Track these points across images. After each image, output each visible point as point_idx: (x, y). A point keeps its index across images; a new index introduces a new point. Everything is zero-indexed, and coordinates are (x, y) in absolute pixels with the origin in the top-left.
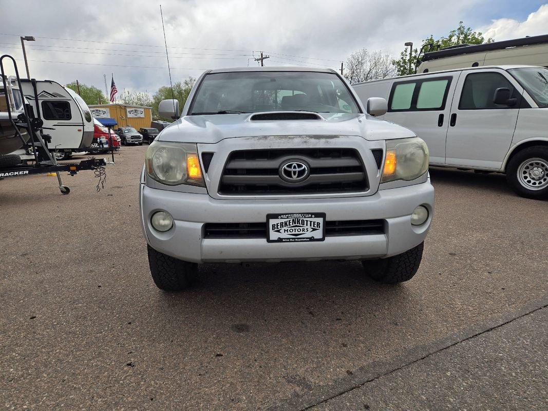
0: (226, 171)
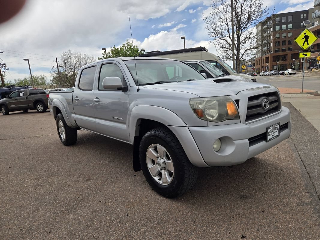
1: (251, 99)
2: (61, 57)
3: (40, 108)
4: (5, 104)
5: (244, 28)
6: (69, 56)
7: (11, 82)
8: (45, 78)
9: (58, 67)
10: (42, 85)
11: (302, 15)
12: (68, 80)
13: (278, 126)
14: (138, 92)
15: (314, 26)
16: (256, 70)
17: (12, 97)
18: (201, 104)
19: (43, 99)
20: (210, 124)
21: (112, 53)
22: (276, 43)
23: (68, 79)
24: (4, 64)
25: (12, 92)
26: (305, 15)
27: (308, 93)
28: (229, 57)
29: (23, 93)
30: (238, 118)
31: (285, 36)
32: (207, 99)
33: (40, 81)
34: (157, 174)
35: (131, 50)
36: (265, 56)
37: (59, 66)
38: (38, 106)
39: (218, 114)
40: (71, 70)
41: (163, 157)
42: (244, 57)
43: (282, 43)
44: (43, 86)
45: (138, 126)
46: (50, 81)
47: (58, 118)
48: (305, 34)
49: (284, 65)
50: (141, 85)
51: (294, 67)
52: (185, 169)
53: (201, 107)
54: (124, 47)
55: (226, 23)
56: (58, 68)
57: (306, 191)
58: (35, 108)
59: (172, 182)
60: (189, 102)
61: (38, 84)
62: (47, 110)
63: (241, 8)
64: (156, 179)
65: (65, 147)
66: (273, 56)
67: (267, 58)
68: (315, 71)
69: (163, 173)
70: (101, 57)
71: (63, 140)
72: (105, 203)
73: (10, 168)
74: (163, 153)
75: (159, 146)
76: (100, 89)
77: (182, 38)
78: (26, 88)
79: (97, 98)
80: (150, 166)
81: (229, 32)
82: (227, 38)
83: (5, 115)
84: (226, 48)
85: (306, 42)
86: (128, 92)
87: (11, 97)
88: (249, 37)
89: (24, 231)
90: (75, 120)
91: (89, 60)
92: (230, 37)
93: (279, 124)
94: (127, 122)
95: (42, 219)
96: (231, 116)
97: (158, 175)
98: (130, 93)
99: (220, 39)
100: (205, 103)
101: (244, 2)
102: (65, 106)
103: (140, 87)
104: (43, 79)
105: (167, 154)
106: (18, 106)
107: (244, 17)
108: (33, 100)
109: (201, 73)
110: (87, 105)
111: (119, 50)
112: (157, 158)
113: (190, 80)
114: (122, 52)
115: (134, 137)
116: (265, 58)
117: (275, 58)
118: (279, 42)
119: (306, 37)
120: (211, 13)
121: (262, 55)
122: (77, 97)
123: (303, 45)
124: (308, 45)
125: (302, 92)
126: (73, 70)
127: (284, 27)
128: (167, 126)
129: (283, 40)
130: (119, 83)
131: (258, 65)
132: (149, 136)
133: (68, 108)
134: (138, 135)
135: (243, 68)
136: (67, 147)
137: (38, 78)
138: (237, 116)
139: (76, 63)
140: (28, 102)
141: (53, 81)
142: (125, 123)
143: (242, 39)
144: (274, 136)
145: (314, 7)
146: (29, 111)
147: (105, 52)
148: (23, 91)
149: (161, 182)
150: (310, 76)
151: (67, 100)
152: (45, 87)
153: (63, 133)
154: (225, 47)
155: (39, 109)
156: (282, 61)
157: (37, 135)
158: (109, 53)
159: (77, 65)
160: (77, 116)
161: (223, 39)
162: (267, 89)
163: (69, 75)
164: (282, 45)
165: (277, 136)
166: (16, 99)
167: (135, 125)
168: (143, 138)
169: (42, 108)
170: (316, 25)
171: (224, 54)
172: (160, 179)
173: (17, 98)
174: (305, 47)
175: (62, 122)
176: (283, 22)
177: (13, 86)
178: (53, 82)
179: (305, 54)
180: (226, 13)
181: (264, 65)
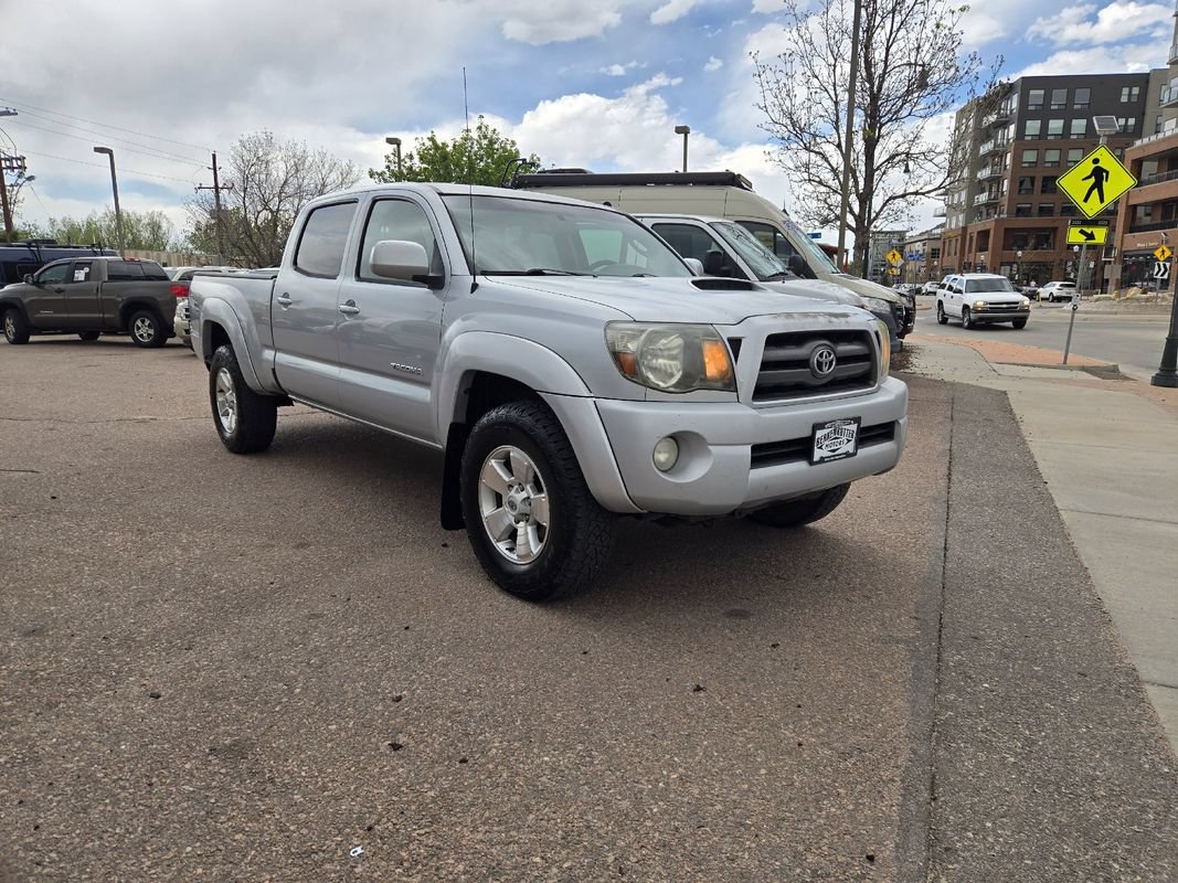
0: (765, 365)
1: (774, 341)
2: (232, 153)
3: (144, 329)
4: (17, 303)
5: (890, 120)
6: (261, 154)
7: (36, 228)
8: (164, 226)
9: (216, 187)
10: (150, 248)
11: (1125, 91)
12: (251, 240)
13: (854, 427)
14: (472, 292)
15: (1161, 136)
16: (938, 273)
17: (44, 282)
18: (633, 337)
19: (159, 299)
20: (652, 394)
21: (421, 159)
22: (1022, 183)
23: (250, 237)
24: (17, 159)
25: (46, 267)
26: (1136, 91)
27: (1083, 369)
28: (832, 216)
29: (87, 270)
30: (733, 389)
31: (1057, 159)
32: (651, 328)
33: (146, 235)
34: (507, 536)
35: (490, 155)
36: (978, 225)
37: (220, 186)
38: (139, 323)
39: (681, 373)
40: (266, 206)
41: (527, 483)
42: (879, 221)
43: (1043, 186)
44: (155, 253)
45: (465, 392)
46: (182, 237)
47: (218, 360)
48: (1096, 161)
49: (1038, 263)
50: (485, 273)
51: (1072, 276)
52: (579, 515)
53: (632, 346)
54: (466, 139)
55: (833, 96)
56: (217, 192)
57: (914, 615)
58: (127, 329)
59: (542, 554)
60: (605, 330)
61: (136, 244)
62: (169, 341)
63: (888, 49)
64: (502, 547)
65: (233, 455)
66: (1006, 229)
67: (984, 234)
68: (1139, 295)
69: (520, 532)
70: (380, 167)
71: (228, 435)
72: (349, 599)
73: (54, 498)
74: (524, 472)
75: (516, 453)
76: (362, 275)
77: (679, 130)
78: (95, 254)
79: (351, 303)
80: (487, 509)
81: (837, 129)
82: (830, 150)
83: (13, 343)
84: (820, 183)
85: (1095, 192)
86: (444, 292)
87: (41, 280)
88: (907, 154)
89: (114, 642)
90: (274, 370)
91: (333, 176)
92: (839, 146)
93: (857, 420)
94: (434, 382)
95: (165, 621)
96: (714, 380)
97: (509, 538)
98: (450, 294)
99: (806, 148)
100: (644, 336)
101: (898, 30)
102: (245, 324)
103: (480, 280)
104: (155, 227)
105: (536, 476)
106: (65, 315)
107: (895, 83)
108: (120, 299)
109: (685, 260)
110: (315, 328)
111: (449, 149)
112: (511, 486)
113: (642, 276)
114: (460, 159)
115: (451, 425)
116: (975, 236)
117: (1013, 238)
118: (1033, 180)
119: (1099, 175)
120: (782, 57)
121: (968, 220)
122: (286, 295)
123: (1086, 200)
124: (1102, 200)
125: (1065, 362)
126: (273, 205)
127: (1056, 125)
128: (542, 394)
129: (1046, 174)
130: (422, 261)
131: (949, 254)
132: (492, 425)
133: (254, 331)
134: (462, 419)
135: (894, 263)
136: (239, 458)
137: (139, 221)
138: (729, 383)
139: (285, 182)
140: (100, 305)
141: (193, 239)
142: (426, 384)
143: (880, 156)
144: (837, 453)
145: (1168, 67)
146: (100, 338)
147: (398, 153)
148: (88, 264)
149: (513, 557)
150: (1116, 313)
151: (253, 305)
152: (164, 260)
153: (231, 411)
154: (817, 179)
155: (141, 336)
156: (1036, 248)
157: (138, 414)
158: (411, 157)
159: (289, 190)
160: (283, 358)
161: (816, 153)
162: (834, 319)
163: (256, 223)
164: (1043, 192)
165: (848, 455)
166: (59, 291)
167: (455, 389)
168: (476, 429)
169: (151, 332)
170: (1168, 134)
171: (813, 205)
172: (511, 550)
173: (61, 286)
174: (1092, 208)
175: (228, 375)
176: (1056, 107)
177: (50, 242)
178: (193, 242)
179: (1089, 231)
180: (836, 60)
181: (971, 260)
